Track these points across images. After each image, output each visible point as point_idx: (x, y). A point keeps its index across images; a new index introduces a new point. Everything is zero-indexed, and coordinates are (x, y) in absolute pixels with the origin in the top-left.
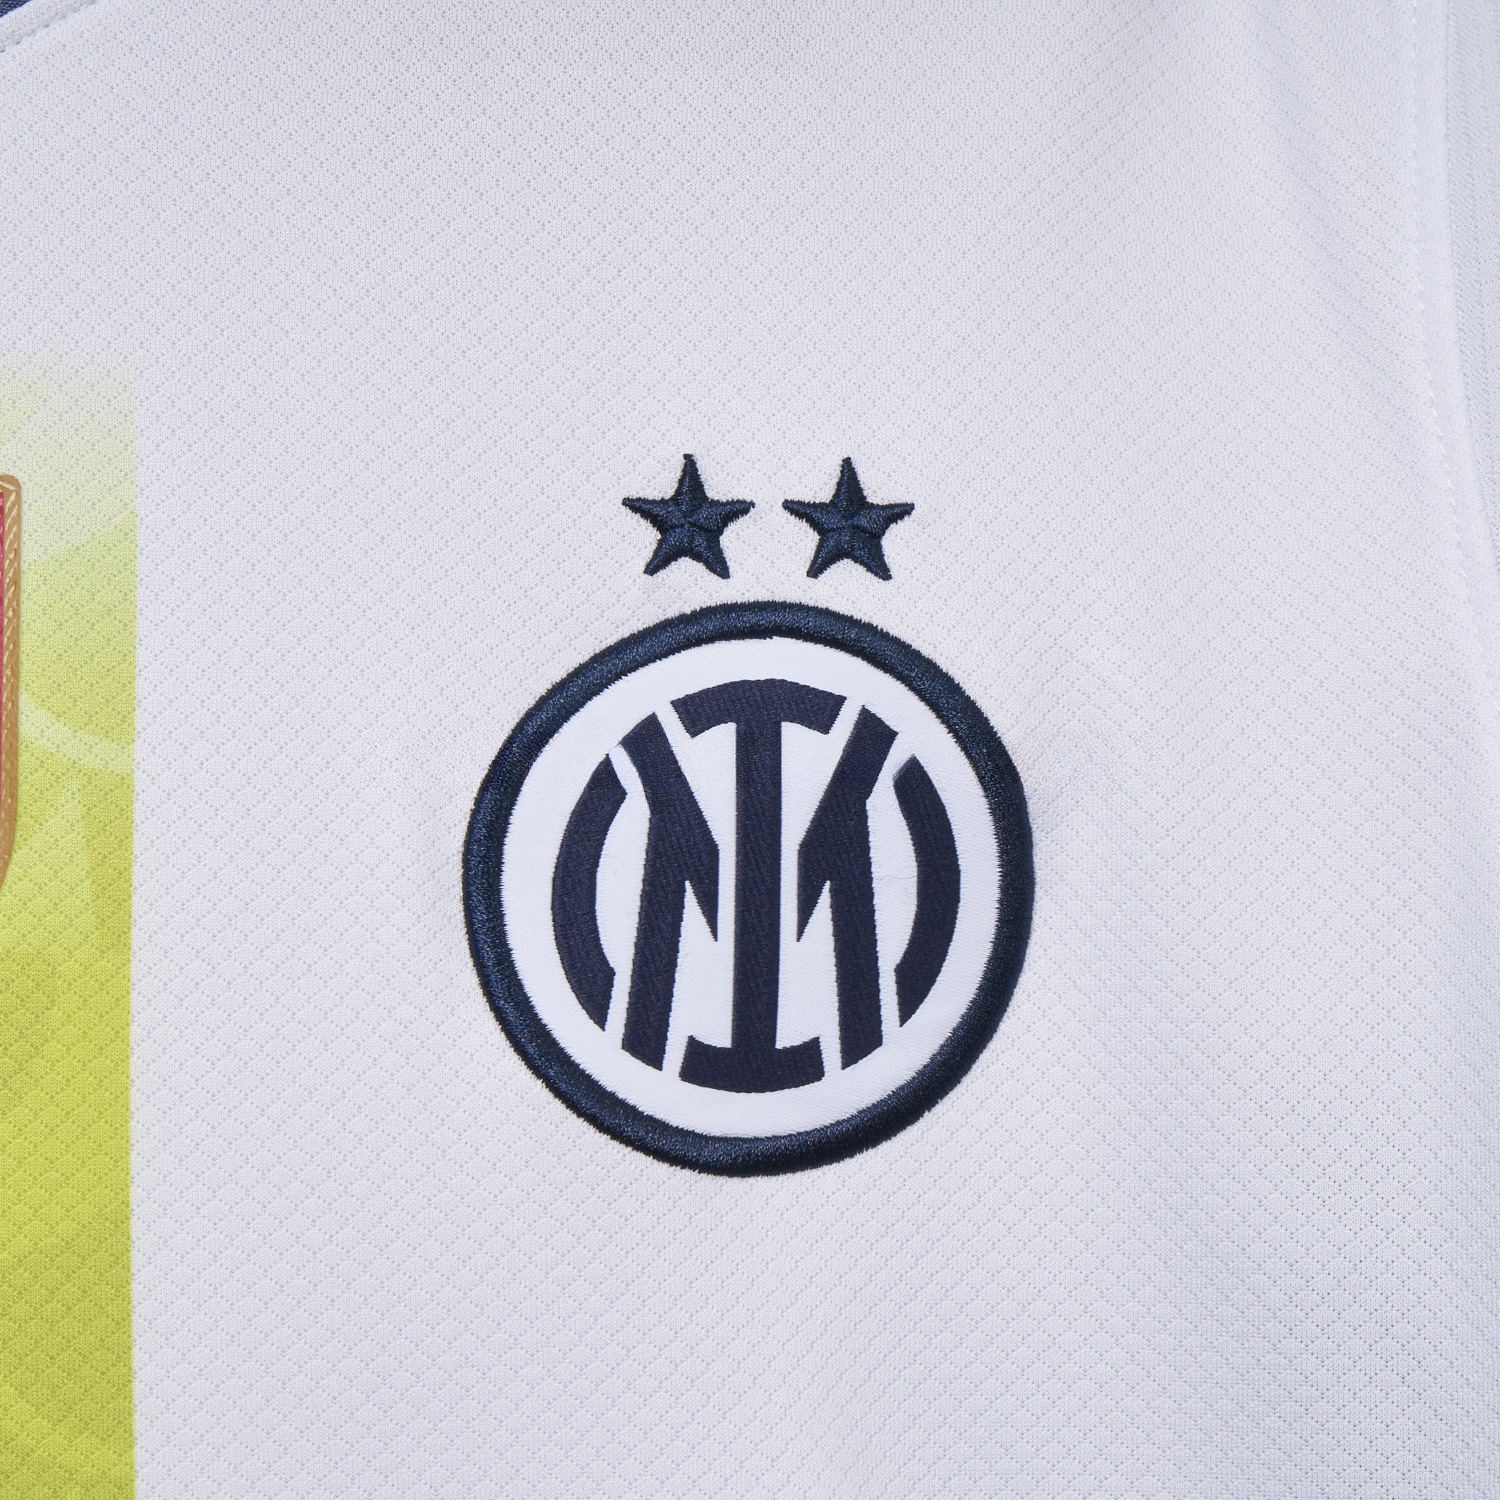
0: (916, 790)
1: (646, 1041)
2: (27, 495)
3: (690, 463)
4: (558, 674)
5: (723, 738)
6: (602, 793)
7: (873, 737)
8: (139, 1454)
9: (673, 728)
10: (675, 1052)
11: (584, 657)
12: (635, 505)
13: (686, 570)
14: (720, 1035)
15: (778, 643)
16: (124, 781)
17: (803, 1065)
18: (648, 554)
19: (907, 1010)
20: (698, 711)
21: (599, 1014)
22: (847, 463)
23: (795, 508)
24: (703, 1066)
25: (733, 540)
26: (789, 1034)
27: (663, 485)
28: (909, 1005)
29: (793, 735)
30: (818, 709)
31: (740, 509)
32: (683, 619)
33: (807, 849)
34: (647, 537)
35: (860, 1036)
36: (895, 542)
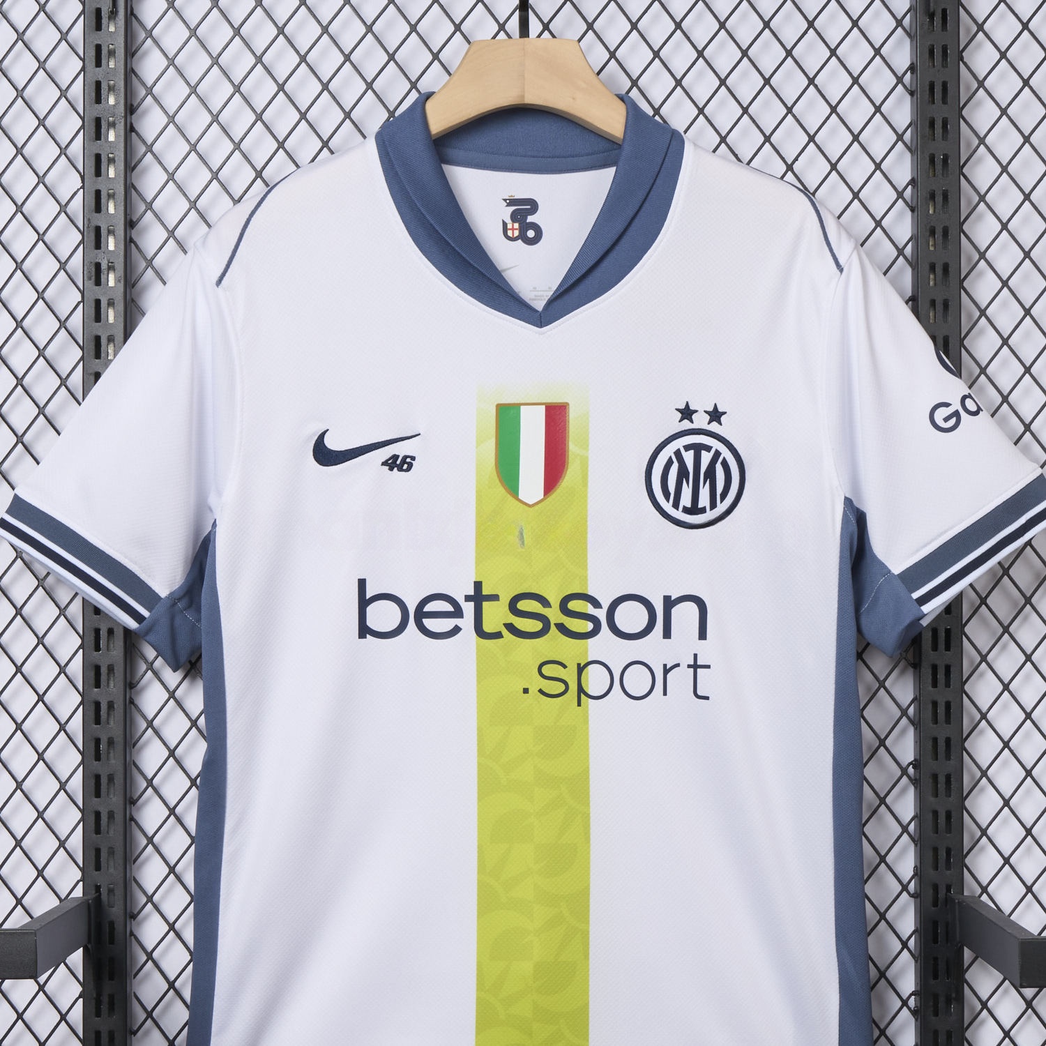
0: (725, 465)
1: (676, 506)
2: (571, 406)
3: (687, 403)
4: (663, 440)
5: (691, 452)
6: (669, 463)
7: (717, 454)
8: (589, 572)
9: (682, 451)
10: (681, 508)
11: (667, 437)
12: (677, 410)
13: (686, 422)
14: (689, 505)
15: (702, 436)
16: (587, 457)
17: (703, 510)
18: (679, 418)
19: (721, 502)
20: (687, 448)
21: (668, 500)
22: (715, 404)
23: (706, 412)
24: (686, 510)
25: (694, 417)
26: (700, 505)
27: (682, 406)
28: (722, 500)
29: (703, 452)
30: (708, 448)
31: (696, 411)
32: (687, 430)
33: (705, 473)
34: (679, 415)
35: (713, 505)
36: (723, 419)
